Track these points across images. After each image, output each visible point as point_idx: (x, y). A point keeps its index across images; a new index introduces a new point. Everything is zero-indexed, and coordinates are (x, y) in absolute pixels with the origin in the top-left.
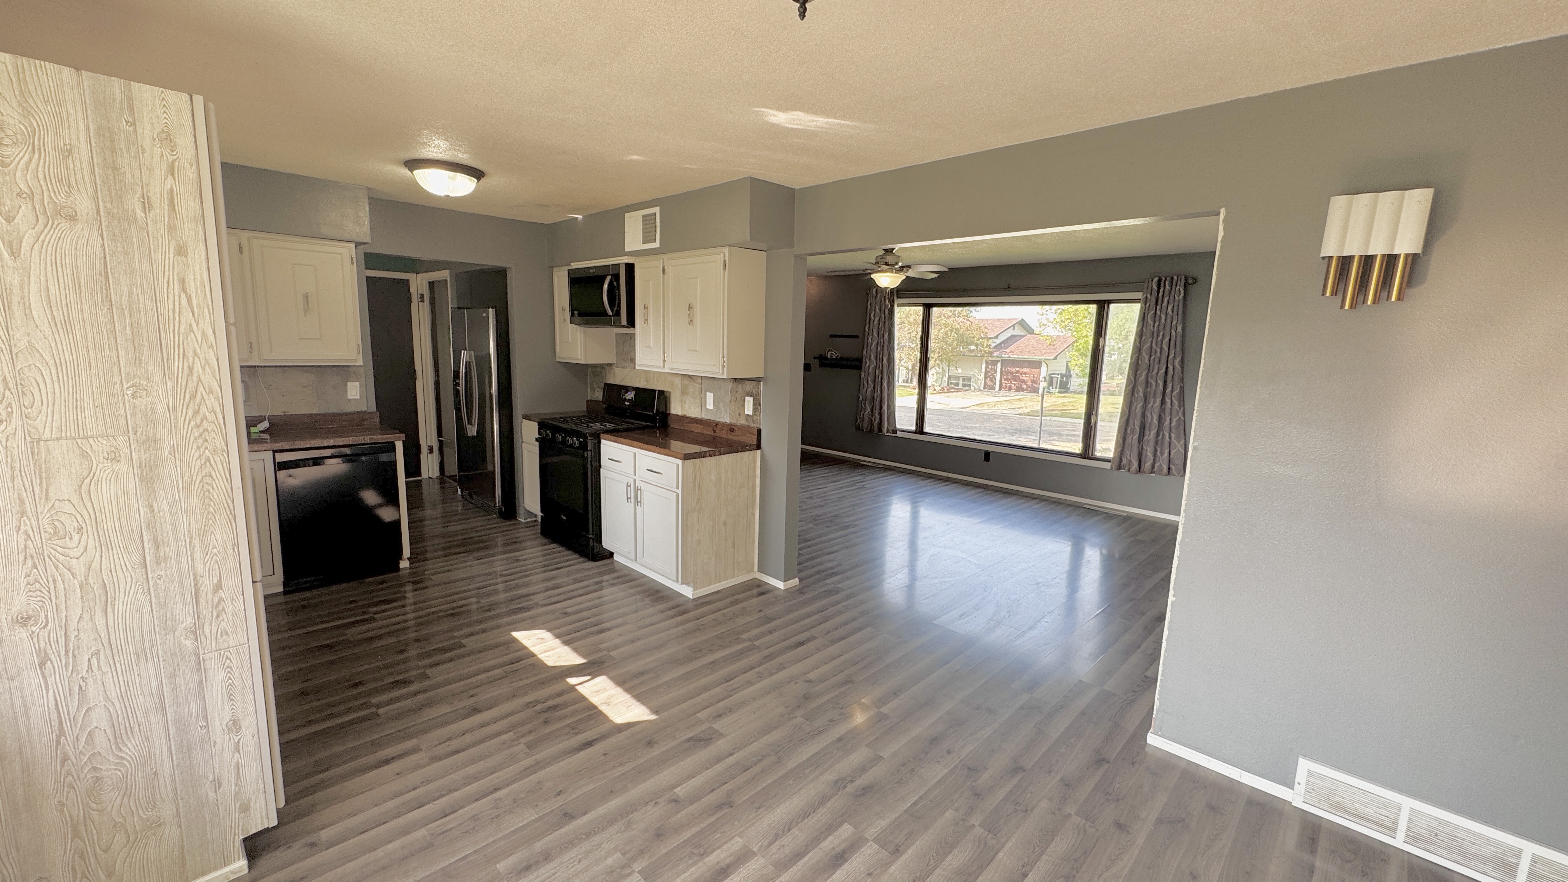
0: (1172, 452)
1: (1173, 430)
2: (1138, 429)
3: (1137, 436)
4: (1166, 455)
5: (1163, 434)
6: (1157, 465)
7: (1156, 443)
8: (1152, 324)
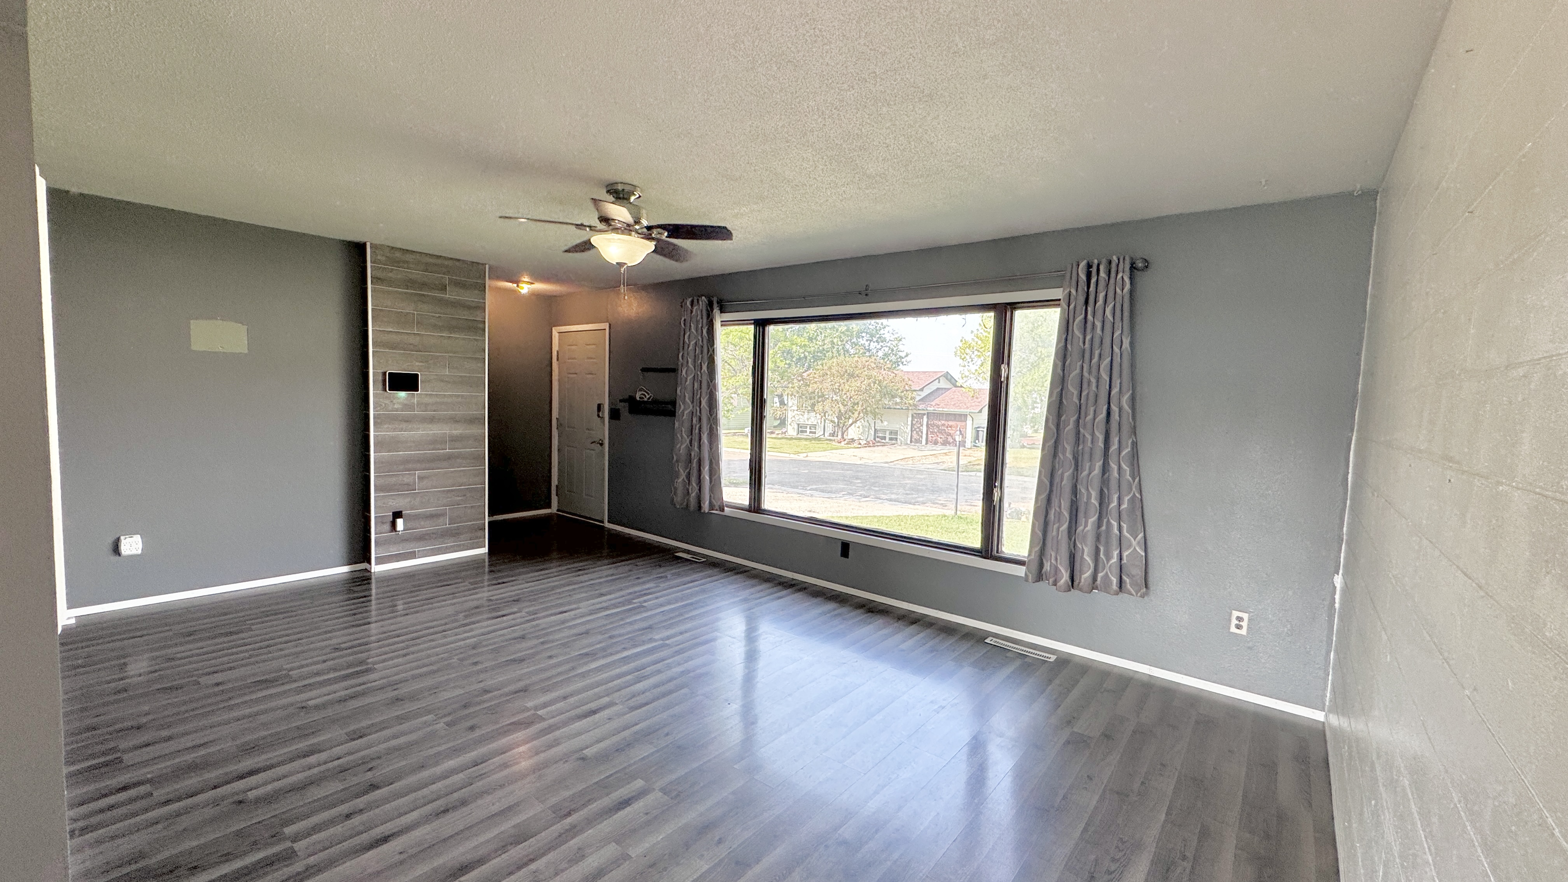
0: (1125, 554)
1: (1124, 516)
2: (1066, 514)
3: (1065, 526)
4: (1115, 559)
5: (1108, 522)
6: (1100, 575)
7: (1098, 538)
8: (1081, 337)
